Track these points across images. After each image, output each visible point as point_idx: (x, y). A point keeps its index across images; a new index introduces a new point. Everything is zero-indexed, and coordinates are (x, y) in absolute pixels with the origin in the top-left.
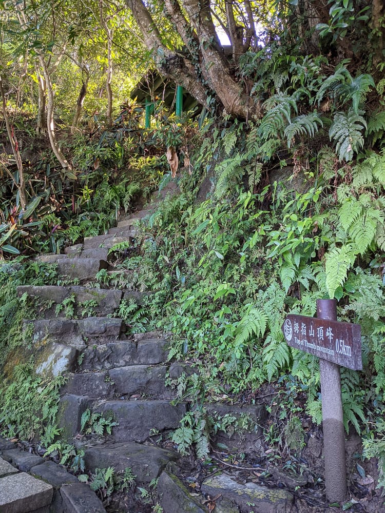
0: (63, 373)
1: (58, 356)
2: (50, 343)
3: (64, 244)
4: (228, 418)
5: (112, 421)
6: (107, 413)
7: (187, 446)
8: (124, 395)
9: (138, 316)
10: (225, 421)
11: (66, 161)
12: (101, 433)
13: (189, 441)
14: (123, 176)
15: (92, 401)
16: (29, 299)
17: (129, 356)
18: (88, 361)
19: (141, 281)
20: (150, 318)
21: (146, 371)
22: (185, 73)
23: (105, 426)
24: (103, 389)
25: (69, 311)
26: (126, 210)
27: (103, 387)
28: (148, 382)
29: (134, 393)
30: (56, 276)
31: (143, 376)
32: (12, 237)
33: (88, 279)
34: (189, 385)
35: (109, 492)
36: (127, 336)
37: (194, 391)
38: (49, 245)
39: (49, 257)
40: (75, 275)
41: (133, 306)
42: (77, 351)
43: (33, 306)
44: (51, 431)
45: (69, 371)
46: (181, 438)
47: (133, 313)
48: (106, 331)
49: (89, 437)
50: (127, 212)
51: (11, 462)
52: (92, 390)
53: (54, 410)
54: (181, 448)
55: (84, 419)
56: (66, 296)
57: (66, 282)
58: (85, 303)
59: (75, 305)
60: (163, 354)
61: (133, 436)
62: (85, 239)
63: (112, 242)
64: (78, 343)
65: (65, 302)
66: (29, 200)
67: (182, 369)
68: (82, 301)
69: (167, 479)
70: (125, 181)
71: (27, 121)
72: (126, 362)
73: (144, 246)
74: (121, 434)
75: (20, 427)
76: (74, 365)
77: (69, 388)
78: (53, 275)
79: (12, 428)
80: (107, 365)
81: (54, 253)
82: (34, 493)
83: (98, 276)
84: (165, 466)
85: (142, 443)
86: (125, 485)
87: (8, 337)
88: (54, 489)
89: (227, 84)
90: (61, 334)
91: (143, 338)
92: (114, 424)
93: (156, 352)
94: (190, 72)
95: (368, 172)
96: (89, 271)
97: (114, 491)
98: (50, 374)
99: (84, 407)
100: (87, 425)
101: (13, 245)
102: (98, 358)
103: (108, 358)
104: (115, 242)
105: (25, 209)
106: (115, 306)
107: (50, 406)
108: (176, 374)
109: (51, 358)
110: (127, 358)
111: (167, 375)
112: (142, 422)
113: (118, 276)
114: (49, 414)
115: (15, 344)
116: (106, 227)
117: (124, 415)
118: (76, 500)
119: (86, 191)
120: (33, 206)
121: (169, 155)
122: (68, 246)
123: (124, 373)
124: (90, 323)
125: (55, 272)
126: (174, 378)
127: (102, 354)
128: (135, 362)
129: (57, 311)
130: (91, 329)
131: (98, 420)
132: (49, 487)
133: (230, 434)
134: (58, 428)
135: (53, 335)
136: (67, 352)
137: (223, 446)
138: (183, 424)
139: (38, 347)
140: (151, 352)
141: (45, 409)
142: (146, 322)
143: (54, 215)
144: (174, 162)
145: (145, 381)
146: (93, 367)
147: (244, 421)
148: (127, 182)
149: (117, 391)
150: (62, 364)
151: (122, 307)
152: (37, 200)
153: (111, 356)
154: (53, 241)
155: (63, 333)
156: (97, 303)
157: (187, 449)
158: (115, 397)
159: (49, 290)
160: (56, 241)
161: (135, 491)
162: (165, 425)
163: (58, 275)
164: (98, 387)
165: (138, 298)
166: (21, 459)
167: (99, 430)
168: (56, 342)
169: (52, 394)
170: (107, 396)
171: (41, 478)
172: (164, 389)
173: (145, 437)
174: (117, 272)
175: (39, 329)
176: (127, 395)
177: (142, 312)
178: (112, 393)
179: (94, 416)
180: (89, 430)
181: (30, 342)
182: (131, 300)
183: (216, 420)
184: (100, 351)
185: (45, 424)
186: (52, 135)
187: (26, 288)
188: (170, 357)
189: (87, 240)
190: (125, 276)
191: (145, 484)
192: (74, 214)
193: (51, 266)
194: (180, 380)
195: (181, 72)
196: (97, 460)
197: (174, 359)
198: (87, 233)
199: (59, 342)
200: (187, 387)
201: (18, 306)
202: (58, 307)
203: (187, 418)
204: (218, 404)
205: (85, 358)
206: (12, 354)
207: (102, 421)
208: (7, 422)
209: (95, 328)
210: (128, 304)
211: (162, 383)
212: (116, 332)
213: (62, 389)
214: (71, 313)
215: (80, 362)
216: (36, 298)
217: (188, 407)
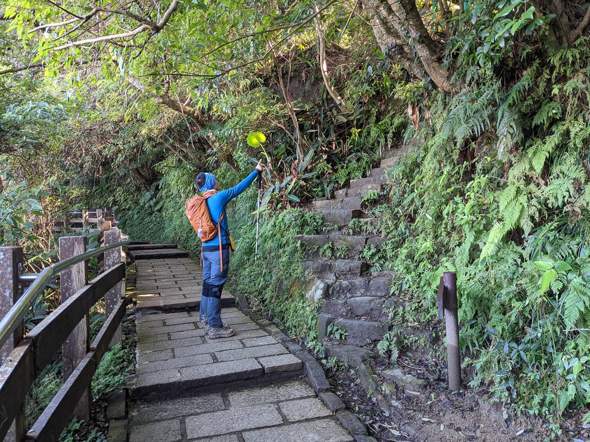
0: (319, 299)
1: (317, 288)
2: (314, 278)
3: (334, 188)
4: (413, 338)
5: (346, 332)
6: (343, 327)
7: (384, 351)
8: (357, 316)
9: (377, 258)
10: (411, 339)
11: (339, 98)
12: (339, 338)
13: (386, 349)
14: (390, 108)
15: (335, 319)
16: (302, 245)
17: (364, 290)
18: (335, 292)
19: (382, 229)
20: (386, 260)
21: (370, 302)
22: (405, 58)
23: (341, 335)
24: (344, 311)
25: (329, 253)
26: (389, 146)
27: (343, 310)
28: (372, 309)
29: (363, 315)
30: (322, 224)
31: (368, 305)
32: (294, 188)
33: (345, 226)
34: (395, 314)
35: (335, 370)
36: (367, 273)
37: (399, 318)
38: (323, 190)
39: (321, 202)
40: (335, 222)
41: (373, 250)
42: (328, 285)
43: (305, 249)
44: (312, 334)
45: (323, 298)
46: (382, 347)
47: (373, 255)
48: (350, 270)
49: (331, 340)
50: (391, 147)
51: (287, 348)
52: (337, 311)
53: (314, 322)
54: (381, 352)
55: (329, 329)
56: (326, 242)
57: (328, 228)
58: (339, 247)
59: (332, 249)
60: (388, 290)
61: (357, 342)
62: (351, 181)
63: (367, 189)
64: (331, 278)
65: (325, 247)
66: (305, 153)
67: (393, 303)
68: (338, 245)
69: (363, 367)
70: (392, 113)
71: (309, 49)
72: (362, 294)
73: (392, 193)
74: (350, 340)
75: (298, 330)
76: (327, 294)
77: (323, 309)
78: (319, 224)
79: (294, 329)
80: (349, 295)
81: (326, 198)
82: (292, 363)
83: (351, 224)
84: (366, 360)
85: (361, 347)
86: (343, 367)
87: (291, 271)
88: (302, 363)
89: (435, 70)
90: (321, 272)
91: (379, 276)
92: (346, 334)
93: (382, 288)
94: (409, 56)
95: (526, 161)
96: (345, 220)
97: (338, 370)
98: (313, 299)
99: (329, 322)
100: (331, 333)
101: (295, 194)
102: (342, 290)
103: (349, 290)
104: (370, 189)
105: (303, 161)
106: (361, 250)
107: (312, 319)
108: (389, 306)
109: (314, 288)
110: (362, 291)
111: (384, 306)
112: (362, 335)
113: (366, 223)
114: (311, 324)
115: (295, 275)
116: (369, 167)
117: (352, 329)
118: (312, 369)
119: (355, 131)
120: (308, 158)
121: (409, 111)
122: (337, 190)
123: (356, 302)
124: (341, 265)
125: (321, 221)
126: (387, 308)
127: (345, 287)
128: (368, 294)
129: (321, 253)
130: (340, 269)
131: (337, 330)
132: (300, 361)
133: (414, 348)
134: (316, 332)
135: (315, 272)
136: (322, 286)
137: (410, 354)
138: (385, 338)
139: (308, 280)
140: (379, 288)
141: (309, 321)
142: (382, 263)
143: (325, 162)
144: (415, 116)
145: (369, 308)
146: (339, 296)
147: (422, 340)
148: (394, 114)
149: (352, 314)
150: (319, 294)
151: (366, 250)
152: (311, 152)
153: (351, 289)
154: (325, 186)
155: (321, 271)
156: (347, 247)
157: (384, 353)
158: (351, 318)
159: (314, 238)
160: (328, 186)
161: (349, 371)
162: (376, 338)
163: (323, 222)
164: (340, 310)
165: (378, 243)
166: (293, 347)
167: (338, 337)
168: (317, 277)
169: (313, 312)
170: (345, 317)
171: (299, 358)
172: (381, 315)
173: (364, 344)
174: (366, 220)
175: (308, 268)
176: (358, 317)
177: (380, 255)
178: (349, 314)
179: (335, 328)
180: (332, 336)
181: (303, 276)
182: (372, 246)
183: (405, 338)
184: (344, 286)
185: (310, 329)
186: (325, 75)
187: (300, 237)
188: (392, 292)
189: (353, 182)
190: (371, 224)
191: (354, 368)
192: (343, 156)
193: (318, 217)
194: (391, 310)
195: (401, 57)
196: (331, 353)
197: (393, 294)
198: (353, 175)
199: (319, 278)
200: (394, 316)
201: (295, 250)
202: (321, 250)
203: (388, 335)
204: (409, 328)
205: (333, 289)
206: (294, 282)
207: (340, 331)
208: (291, 326)
209: (343, 268)
210: (370, 249)
211: (381, 311)
212: (358, 271)
213: (319, 309)
214: (330, 255)
215: (331, 293)
216: (306, 244)
217: (391, 328)
